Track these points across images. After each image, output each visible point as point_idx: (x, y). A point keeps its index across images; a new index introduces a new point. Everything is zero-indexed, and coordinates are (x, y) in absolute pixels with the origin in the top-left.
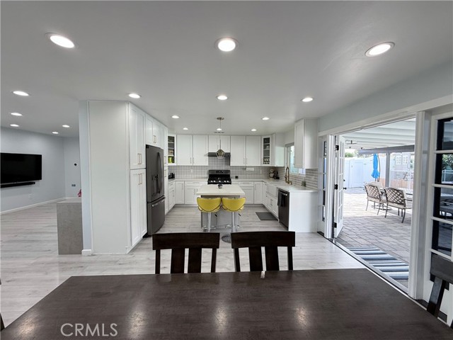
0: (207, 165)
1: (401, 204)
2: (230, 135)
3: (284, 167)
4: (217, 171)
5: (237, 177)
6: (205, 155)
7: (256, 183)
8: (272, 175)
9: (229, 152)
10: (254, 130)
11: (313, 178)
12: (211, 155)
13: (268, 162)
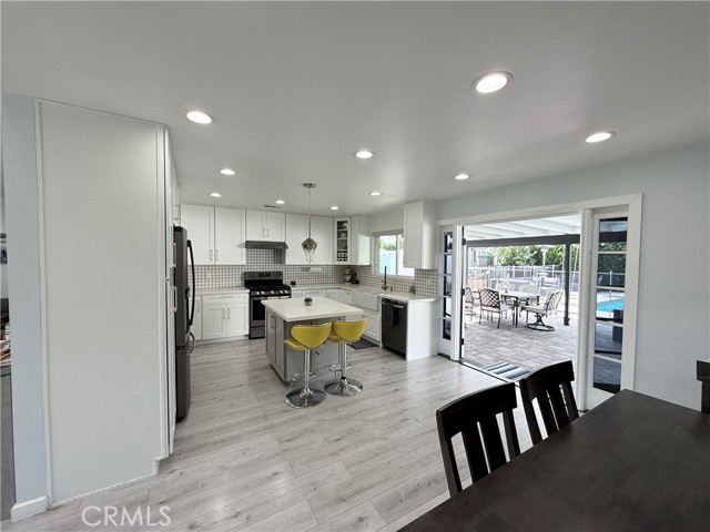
0: (244, 263)
1: (495, 307)
2: (286, 213)
3: (369, 266)
4: (261, 274)
5: (293, 283)
6: (239, 246)
7: (329, 291)
8: (348, 278)
9: (283, 241)
10: (335, 208)
11: (429, 282)
12: (250, 245)
13: (345, 258)
